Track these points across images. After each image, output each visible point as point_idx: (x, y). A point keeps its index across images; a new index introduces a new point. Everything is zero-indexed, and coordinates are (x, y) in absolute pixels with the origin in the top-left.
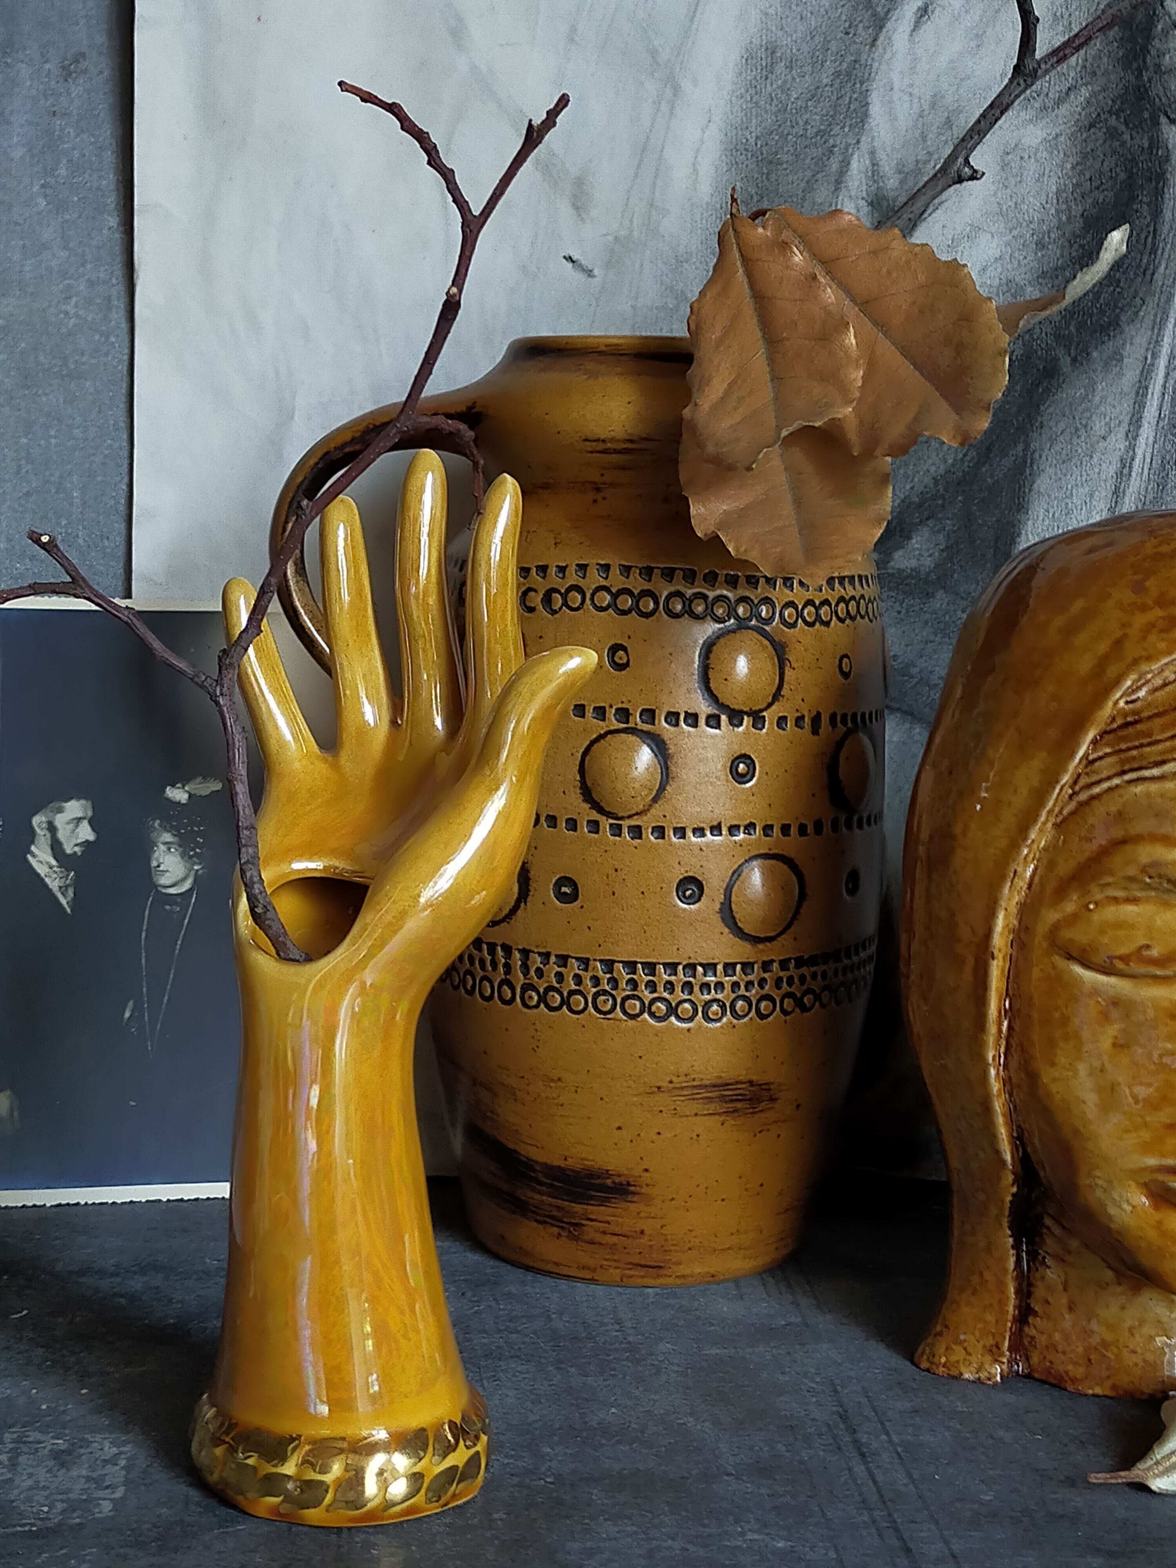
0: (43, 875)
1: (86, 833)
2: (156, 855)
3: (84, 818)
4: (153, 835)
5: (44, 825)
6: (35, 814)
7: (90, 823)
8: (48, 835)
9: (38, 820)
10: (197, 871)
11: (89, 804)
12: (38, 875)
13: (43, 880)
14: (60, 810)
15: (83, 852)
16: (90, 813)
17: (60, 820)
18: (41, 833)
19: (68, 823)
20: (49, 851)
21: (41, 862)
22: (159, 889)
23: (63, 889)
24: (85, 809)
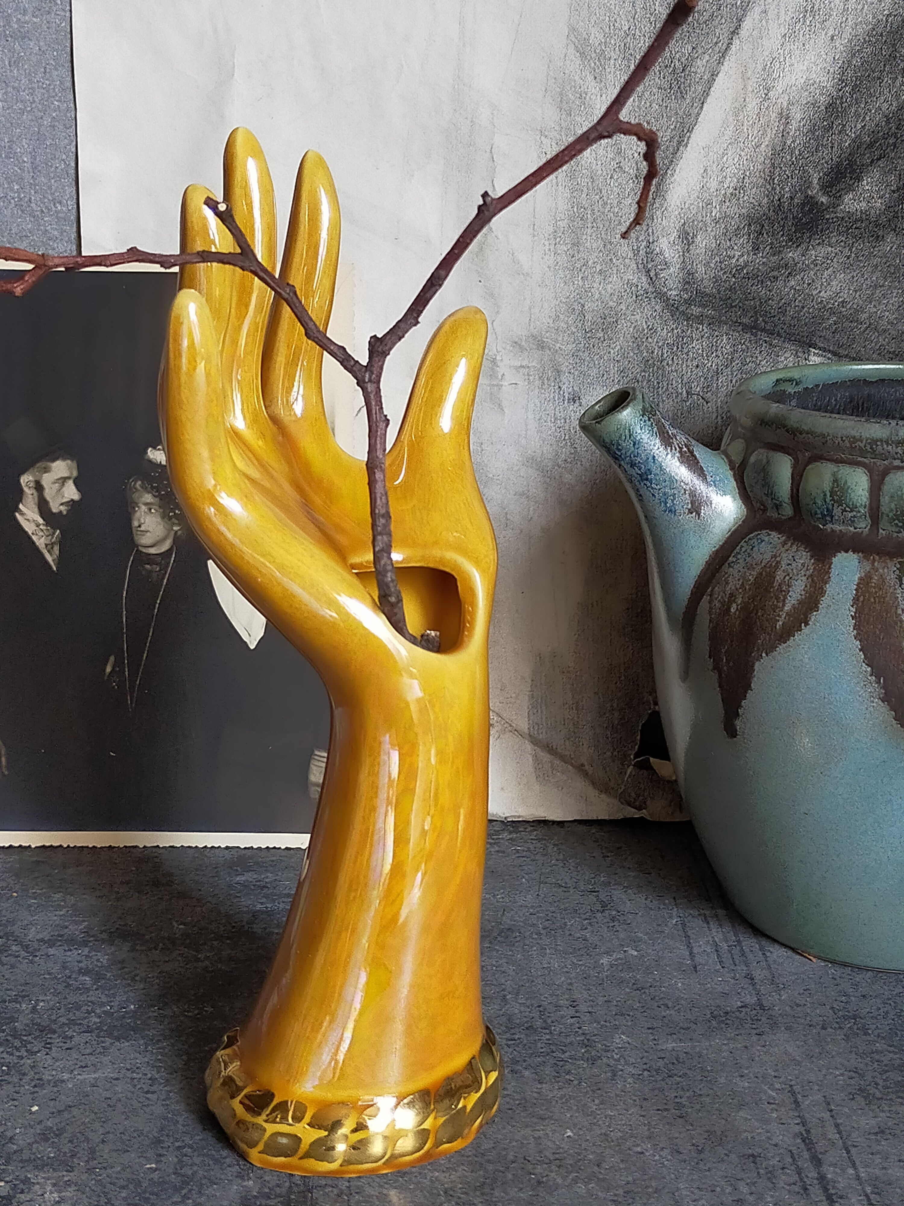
0: (30, 534)
1: (71, 492)
2: (138, 514)
3: (69, 478)
4: (135, 496)
5: (32, 484)
6: (23, 473)
7: (75, 483)
8: (36, 494)
9: (26, 480)
10: (176, 532)
11: (75, 465)
12: (26, 532)
13: (30, 538)
14: (47, 470)
15: (68, 511)
16: (75, 474)
17: (47, 480)
18: (29, 492)
19: (55, 483)
20: (36, 510)
21: (28, 520)
22: (140, 548)
23: (50, 547)
24: (70, 469)
